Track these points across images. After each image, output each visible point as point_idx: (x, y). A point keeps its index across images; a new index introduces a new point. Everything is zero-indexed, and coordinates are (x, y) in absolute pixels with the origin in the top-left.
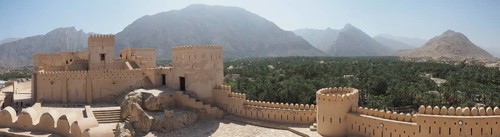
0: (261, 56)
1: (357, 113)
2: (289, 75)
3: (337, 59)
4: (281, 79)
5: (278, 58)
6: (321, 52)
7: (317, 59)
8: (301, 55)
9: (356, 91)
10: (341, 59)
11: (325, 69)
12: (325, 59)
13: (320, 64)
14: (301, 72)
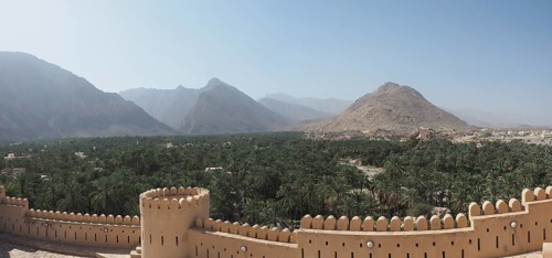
0: (65, 136)
1: (203, 228)
2: (110, 168)
3: (195, 140)
4: (96, 176)
5: (93, 141)
6: (168, 128)
7: (161, 140)
8: (132, 134)
9: (204, 192)
10: (204, 139)
11: (174, 157)
12: (175, 140)
13: (165, 149)
14: (131, 164)
